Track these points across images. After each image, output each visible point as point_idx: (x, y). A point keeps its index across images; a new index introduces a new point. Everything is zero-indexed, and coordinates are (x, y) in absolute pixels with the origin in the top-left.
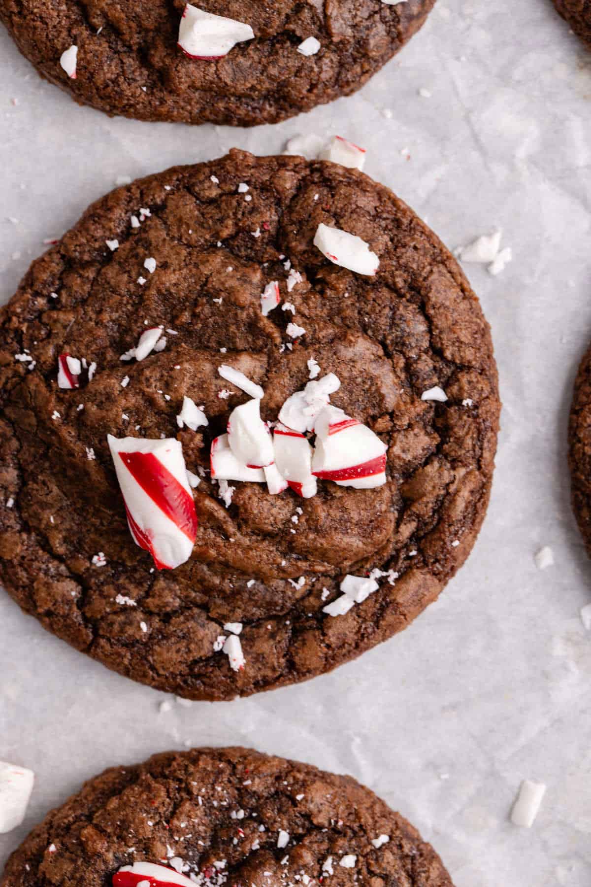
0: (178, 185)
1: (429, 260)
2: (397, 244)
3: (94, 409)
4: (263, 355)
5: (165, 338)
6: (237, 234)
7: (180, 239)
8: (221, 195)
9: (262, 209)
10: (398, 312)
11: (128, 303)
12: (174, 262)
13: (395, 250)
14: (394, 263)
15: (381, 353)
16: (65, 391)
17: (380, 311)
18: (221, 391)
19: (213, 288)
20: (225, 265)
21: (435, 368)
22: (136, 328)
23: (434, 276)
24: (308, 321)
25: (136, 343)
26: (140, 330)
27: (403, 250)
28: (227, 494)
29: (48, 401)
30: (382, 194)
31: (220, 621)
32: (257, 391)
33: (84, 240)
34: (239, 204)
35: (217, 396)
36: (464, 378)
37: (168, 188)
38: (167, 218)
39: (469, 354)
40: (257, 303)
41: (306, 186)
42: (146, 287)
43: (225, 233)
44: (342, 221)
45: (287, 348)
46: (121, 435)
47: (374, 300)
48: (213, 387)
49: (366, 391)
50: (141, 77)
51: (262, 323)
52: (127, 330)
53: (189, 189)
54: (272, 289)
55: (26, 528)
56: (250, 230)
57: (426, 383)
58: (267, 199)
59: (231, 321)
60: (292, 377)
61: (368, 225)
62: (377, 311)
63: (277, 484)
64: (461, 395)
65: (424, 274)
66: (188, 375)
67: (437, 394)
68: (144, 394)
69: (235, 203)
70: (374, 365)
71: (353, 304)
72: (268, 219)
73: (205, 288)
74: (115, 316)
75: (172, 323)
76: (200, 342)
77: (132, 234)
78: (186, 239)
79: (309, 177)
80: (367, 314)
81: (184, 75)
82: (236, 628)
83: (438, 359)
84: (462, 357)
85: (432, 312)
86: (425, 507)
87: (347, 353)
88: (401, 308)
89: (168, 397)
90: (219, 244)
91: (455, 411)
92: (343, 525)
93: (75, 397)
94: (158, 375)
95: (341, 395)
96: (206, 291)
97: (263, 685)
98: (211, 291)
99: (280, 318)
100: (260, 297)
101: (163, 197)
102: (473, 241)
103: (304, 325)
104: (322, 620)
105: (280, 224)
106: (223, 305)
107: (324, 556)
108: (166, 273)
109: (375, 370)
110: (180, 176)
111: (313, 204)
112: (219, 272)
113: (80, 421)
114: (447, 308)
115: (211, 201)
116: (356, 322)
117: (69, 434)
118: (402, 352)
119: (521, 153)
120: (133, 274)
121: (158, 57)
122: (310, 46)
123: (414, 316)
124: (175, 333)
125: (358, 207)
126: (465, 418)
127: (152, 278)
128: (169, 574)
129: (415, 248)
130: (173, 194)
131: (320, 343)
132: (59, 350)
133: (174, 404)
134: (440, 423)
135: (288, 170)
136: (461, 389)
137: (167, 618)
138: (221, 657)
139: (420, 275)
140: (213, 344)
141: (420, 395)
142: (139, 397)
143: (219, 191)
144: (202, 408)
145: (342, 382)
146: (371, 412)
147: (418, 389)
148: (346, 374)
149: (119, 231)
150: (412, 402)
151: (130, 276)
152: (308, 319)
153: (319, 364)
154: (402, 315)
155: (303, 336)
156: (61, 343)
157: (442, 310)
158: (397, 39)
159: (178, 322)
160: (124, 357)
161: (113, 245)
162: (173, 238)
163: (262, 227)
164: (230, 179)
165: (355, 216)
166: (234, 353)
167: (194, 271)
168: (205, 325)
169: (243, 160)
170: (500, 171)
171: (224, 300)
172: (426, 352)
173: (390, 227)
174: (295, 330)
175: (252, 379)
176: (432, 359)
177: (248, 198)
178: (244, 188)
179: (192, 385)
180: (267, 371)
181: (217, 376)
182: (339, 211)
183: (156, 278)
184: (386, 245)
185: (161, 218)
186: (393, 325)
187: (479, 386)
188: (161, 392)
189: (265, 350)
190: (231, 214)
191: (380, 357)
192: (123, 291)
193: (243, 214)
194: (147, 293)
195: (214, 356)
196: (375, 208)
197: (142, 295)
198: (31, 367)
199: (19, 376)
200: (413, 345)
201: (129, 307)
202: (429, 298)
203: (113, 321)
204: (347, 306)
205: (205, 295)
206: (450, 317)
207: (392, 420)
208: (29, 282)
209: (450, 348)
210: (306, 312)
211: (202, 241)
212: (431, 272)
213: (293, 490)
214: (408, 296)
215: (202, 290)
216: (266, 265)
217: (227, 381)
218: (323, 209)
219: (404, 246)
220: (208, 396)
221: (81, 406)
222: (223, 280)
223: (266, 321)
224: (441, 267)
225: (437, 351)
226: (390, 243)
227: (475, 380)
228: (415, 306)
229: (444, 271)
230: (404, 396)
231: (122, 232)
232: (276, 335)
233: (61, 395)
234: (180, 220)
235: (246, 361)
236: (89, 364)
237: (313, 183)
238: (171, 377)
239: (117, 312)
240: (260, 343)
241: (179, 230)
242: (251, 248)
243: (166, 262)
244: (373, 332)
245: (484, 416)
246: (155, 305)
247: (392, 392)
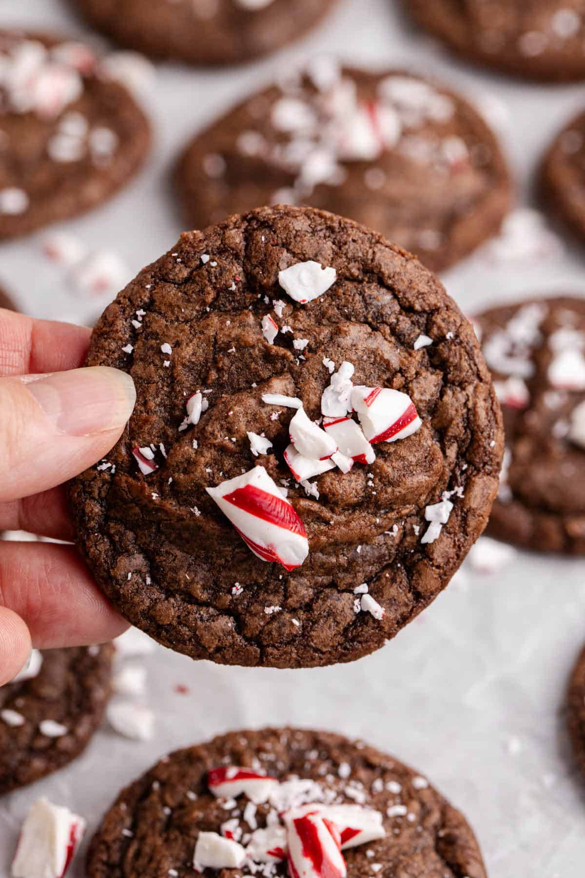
0: (155, 281)
1: (368, 245)
2: (340, 244)
3: (182, 476)
4: (285, 374)
5: (205, 399)
6: (218, 295)
7: (177, 319)
8: (191, 273)
9: (228, 267)
10: (366, 295)
11: (163, 386)
12: (182, 337)
13: (340, 248)
14: (345, 260)
15: (370, 330)
16: (150, 475)
17: (353, 300)
18: (271, 415)
19: (223, 342)
20: (223, 322)
21: (413, 322)
22: (179, 402)
23: (378, 255)
24: (306, 332)
25: (185, 413)
26: (183, 402)
27: (347, 247)
28: (313, 489)
29: (143, 489)
30: (308, 213)
31: (349, 589)
32: (295, 403)
33: (104, 357)
34: (209, 272)
35: (270, 420)
36: (438, 319)
37: (148, 286)
38: (160, 309)
39: (432, 299)
40: (262, 338)
41: (251, 235)
42: (173, 367)
43: (210, 298)
44: (291, 247)
45: (301, 360)
46: (214, 485)
47: (344, 294)
48: (264, 415)
49: (373, 364)
51: (274, 351)
52: (173, 406)
53: (165, 279)
54: (267, 322)
55: (169, 594)
56: (226, 287)
57: (412, 336)
58: (227, 258)
59: (249, 360)
60: (316, 379)
61: (312, 241)
62: (351, 300)
63: (346, 464)
64: (442, 332)
65: (370, 257)
66: (241, 415)
67: (423, 341)
68: (215, 446)
69: (205, 273)
70: (370, 341)
71: (330, 305)
72: (236, 272)
73: (217, 346)
74: (158, 400)
75: (205, 384)
76: (232, 388)
77: (138, 334)
78: (183, 318)
79: (249, 227)
80: (344, 306)
82: (363, 588)
83: (412, 314)
84: (429, 305)
85: (390, 282)
86: (457, 428)
87: (346, 341)
88: (366, 290)
89: (234, 439)
90: (208, 309)
91: (443, 347)
92: (408, 470)
93: (161, 475)
94: (219, 426)
95: (357, 375)
96: (219, 348)
97: (404, 620)
98: (223, 345)
99: (285, 340)
100: (262, 332)
101: (148, 295)
103: (304, 337)
104: (425, 550)
105: (247, 274)
106: (237, 352)
107: (404, 501)
108: (182, 349)
109: (372, 344)
110: (153, 273)
111: (263, 245)
112: (222, 329)
113: (176, 491)
114: (399, 274)
115: (187, 280)
116: (339, 316)
117: (171, 505)
118: (384, 322)
120: (157, 362)
123: (378, 291)
124: (210, 391)
125: (297, 231)
126: (453, 348)
127: (174, 358)
128: (296, 572)
129: (354, 241)
130: (155, 289)
131: (323, 344)
132: (129, 447)
133: (240, 443)
134: (436, 361)
135: (231, 230)
136: (439, 328)
137: (308, 607)
138: (364, 616)
139: (368, 259)
140: (243, 385)
141: (412, 347)
142: (212, 450)
143: (189, 270)
144: (263, 435)
145: (354, 365)
146: (385, 377)
147: (409, 344)
148: (354, 358)
149: (127, 336)
150: (410, 355)
151: (155, 365)
152: (305, 331)
153: (331, 360)
154: (370, 295)
155: (308, 345)
156: (128, 441)
157: (396, 277)
159: (210, 381)
160: (183, 427)
161: (129, 349)
162: (172, 322)
163: (235, 280)
164: (193, 257)
165: (298, 239)
166: (264, 383)
167: (202, 336)
168: (231, 374)
169: (194, 238)
171: (235, 347)
172: (401, 314)
173: (327, 234)
174: (300, 344)
175: (287, 395)
176: (407, 317)
177: (214, 264)
178: (206, 258)
179: (248, 422)
180: (296, 384)
181: (262, 404)
182: (284, 241)
183: (176, 357)
184: (332, 249)
185: (155, 311)
186: (367, 305)
187: (452, 320)
188: (227, 438)
189: (286, 369)
190: (207, 282)
191: (370, 334)
192: (156, 379)
193: (216, 277)
194: (174, 371)
195: (251, 392)
196: (309, 226)
197: (172, 374)
198: (113, 471)
199: (108, 482)
200: (390, 313)
201: (165, 389)
202: (383, 274)
203: (159, 405)
204: (326, 308)
205: (220, 351)
206: (405, 279)
207: (403, 376)
209: (417, 301)
210: (301, 326)
211: (195, 313)
212: (374, 253)
213: (359, 463)
214: (366, 279)
215: (215, 348)
216: (250, 307)
217: (272, 405)
218: (273, 245)
219: (345, 243)
220: (263, 423)
221: (171, 480)
222: (227, 333)
223: (275, 348)
224: (379, 246)
225: (408, 309)
226: (334, 247)
227: (446, 316)
228: (375, 284)
229: (383, 248)
230: (402, 354)
231: (130, 336)
232: (289, 353)
233: (150, 479)
234: (171, 305)
235: (278, 384)
236: (158, 447)
237: (254, 230)
238: (229, 423)
239: (158, 397)
240: (279, 365)
241: (173, 313)
242: (234, 301)
243: (177, 341)
244: (355, 318)
245: (466, 340)
246: (185, 377)
247: (392, 354)
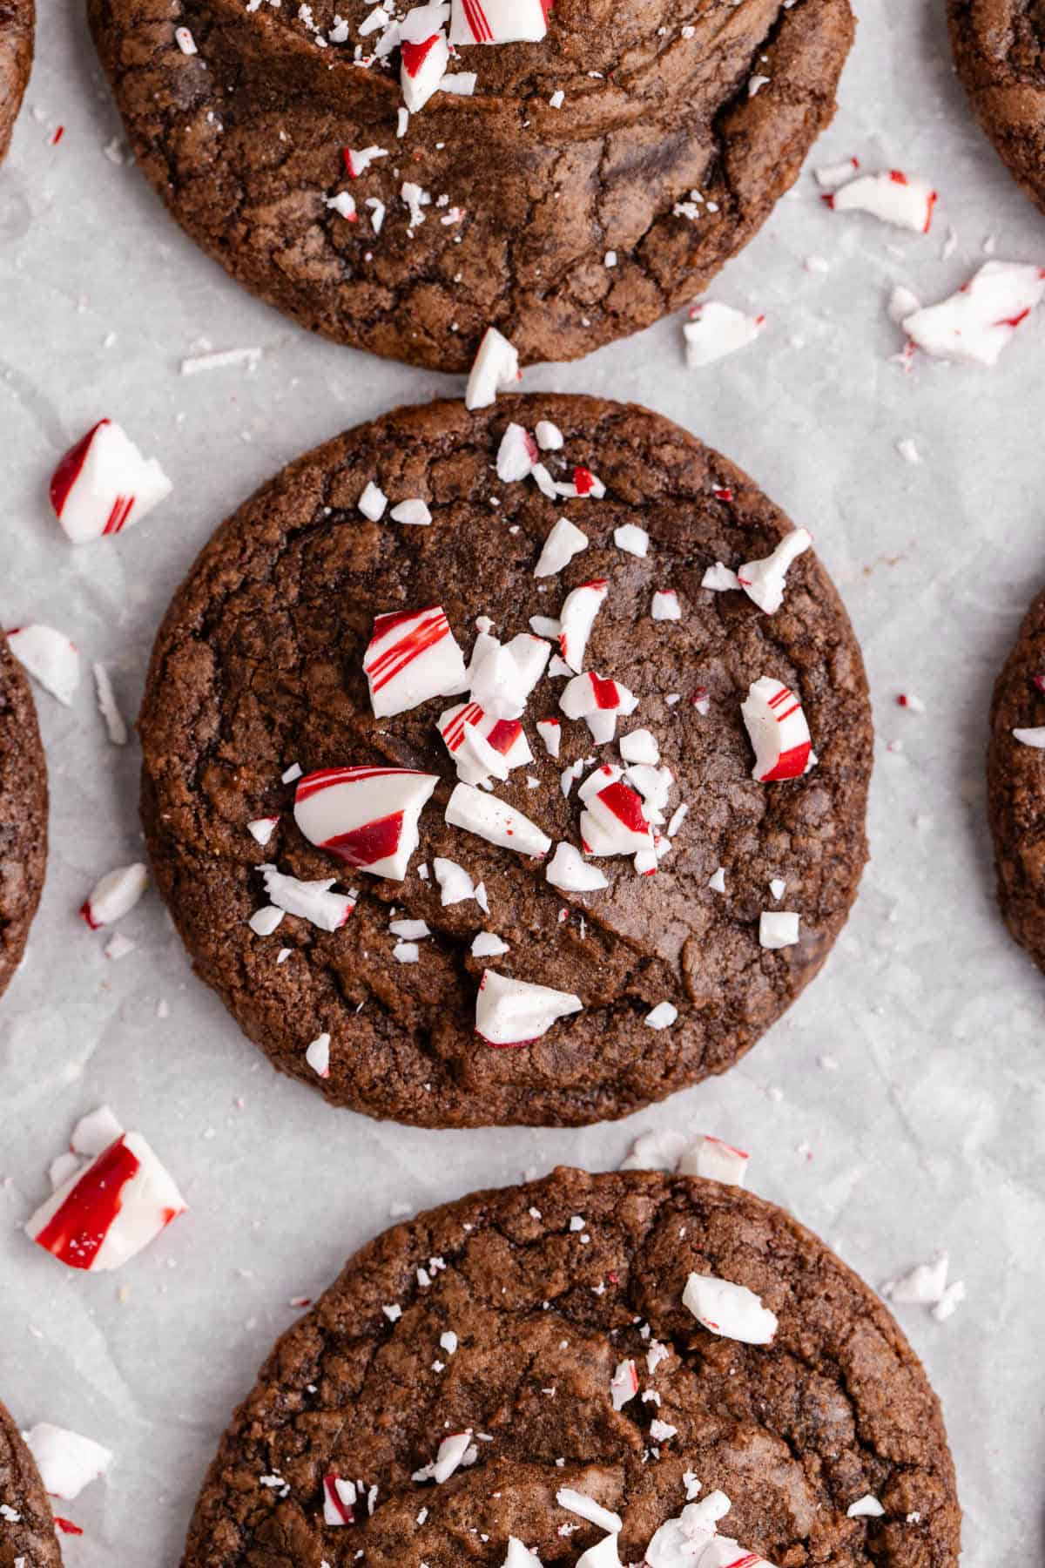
0: (482, 1223)
1: (848, 1314)
2: (802, 1294)
3: (379, 1556)
4: (618, 1468)
5: (475, 1447)
6: (571, 1290)
7: (489, 1301)
8: (545, 1235)
9: (606, 1253)
10: (808, 1393)
11: (419, 1397)
12: (483, 1335)
13: (799, 1302)
14: (799, 1322)
15: (786, 1453)
16: (334, 1528)
17: (782, 1393)
18: (561, 1525)
19: (542, 1372)
20: (556, 1337)
21: (864, 1469)
22: (432, 1433)
23: (857, 1338)
24: (681, 1414)
25: (433, 1455)
26: (438, 1435)
27: (811, 1303)
29: (312, 1546)
30: (776, 1220)
32: (611, 1522)
33: (350, 1307)
34: (572, 1248)
35: (556, 1532)
36: (907, 1483)
37: (468, 1227)
38: (470, 1271)
39: (912, 1447)
40: (606, 1393)
41: (667, 1216)
42: (445, 1375)
43: (554, 1291)
44: (720, 1266)
45: (652, 1456)
47: (773, 1377)
48: (549, 1520)
49: (767, 1511)
50: (422, 1069)
51: (614, 1423)
52: (420, 1437)
53: (499, 1227)
54: (626, 1369)
56: (588, 1285)
57: (853, 1491)
58: (612, 1237)
59: (569, 1419)
60: (660, 1498)
61: (759, 1270)
62: (778, 1393)
64: (904, 1507)
65: (842, 1335)
66: (513, 1505)
67: (868, 1506)
68: (450, 1534)
69: (566, 1247)
70: (778, 1473)
71: (742, 1385)
72: (614, 1267)
73: (530, 1373)
74: (401, 1416)
75: (485, 1423)
76: (526, 1449)
77: (419, 1296)
78: (499, 1301)
79: (671, 1203)
80: (764, 1397)
81: (482, 1070)
83: (869, 1455)
84: (903, 1453)
85: (856, 1389)
87: (737, 1459)
88: (812, 1386)
89: (485, 1538)
90: (546, 1305)
91: (896, 1531)
93: (350, 1538)
94: (470, 1506)
95: (732, 1518)
96: (531, 1377)
98: (539, 1376)
99: (641, 1412)
100: (610, 1383)
101: (462, 1240)
102: (908, 1273)
103: (674, 1421)
105: (633, 1277)
106: (557, 1397)
108: (472, 1354)
109: (779, 1479)
110: (485, 1208)
111: (678, 1243)
112: (548, 1350)
114: (876, 1382)
115: (531, 1244)
116: (748, 1410)
118: (816, 1450)
119: (971, 1143)
120: (425, 1355)
121: (446, 1043)
122: (663, 1016)
123: (830, 1396)
124: (489, 1438)
125: (742, 1243)
126: (911, 1539)
127: (453, 1363)
129: (828, 1298)
130: (476, 1235)
131: (698, 1446)
132: (323, 1469)
133: (494, 1546)
134: (875, 1547)
135: (639, 1195)
136: (903, 1498)
139: (837, 1336)
140: (545, 1453)
141: (845, 1509)
142: (444, 1539)
143: (543, 1230)
144: (535, 1550)
145: (733, 1501)
146: (777, 1540)
147: (842, 1501)
148: (738, 1490)
149: (400, 1291)
150: (835, 1521)
151: (420, 1360)
152: (680, 1410)
153: (699, 1478)
154: (813, 1397)
155: (674, 1437)
156: (326, 1459)
157: (870, 1386)
158: (785, 994)
159: (493, 1424)
160: (419, 1476)
161: (393, 1312)
162: (479, 1301)
163: (607, 1279)
164: (558, 1212)
165: (739, 1257)
166: (578, 1465)
167: (513, 1349)
168: (532, 1426)
169: (574, 1183)
170: (942, 1169)
171: (557, 1389)
172: (851, 1447)
173: (790, 1269)
174: (661, 1430)
175: (603, 1504)
176: (859, 1456)
177: (585, 1239)
178: (577, 1224)
179: (520, 1519)
180: (626, 1491)
181: (554, 1504)
182: (715, 1250)
183: (458, 1362)
184: (786, 1296)
185: (460, 1271)
186: (801, 1411)
187: (929, 1493)
188: (475, 1530)
189: (621, 1460)
190: (561, 1263)
191: (786, 1461)
192: (412, 1381)
193: (579, 1262)
194: (445, 1382)
195: (548, 1473)
196: (768, 1242)
197: (440, 1386)
198: (283, 1493)
199: (267, 1507)
200: (832, 1438)
201: (421, 1403)
202: (851, 1370)
203: (400, 1424)
204: (734, 1388)
205: (530, 1383)
206: (881, 1395)
207: (807, 1550)
208: (274, 1370)
209: (886, 1440)
210: (677, 1402)
211: (522, 1302)
212: (852, 1330)
214: (821, 1367)
215: (525, 1375)
216: (614, 1332)
217: (568, 1511)
218: (693, 1250)
219: (812, 1296)
220: (543, 1534)
221: (360, 1553)
222: (555, 1360)
223: (620, 1419)
224: (866, 1321)
225: (866, 1445)
226: (791, 1293)
227: (922, 1484)
228: (831, 1381)
229: (871, 1328)
230: (822, 1513)
231: (405, 1292)
232: (636, 1438)
233: (330, 1535)
234: (488, 1274)
235: (595, 1479)
236: (367, 1489)
237: (677, 1210)
238: (488, 1508)
239: (404, 1410)
240: (613, 1449)
241: (487, 1288)
242: (592, 1309)
243: (472, 1337)
244: (774, 1423)
245: (938, 1535)
246: (460, 1401)
247: (805, 1510)
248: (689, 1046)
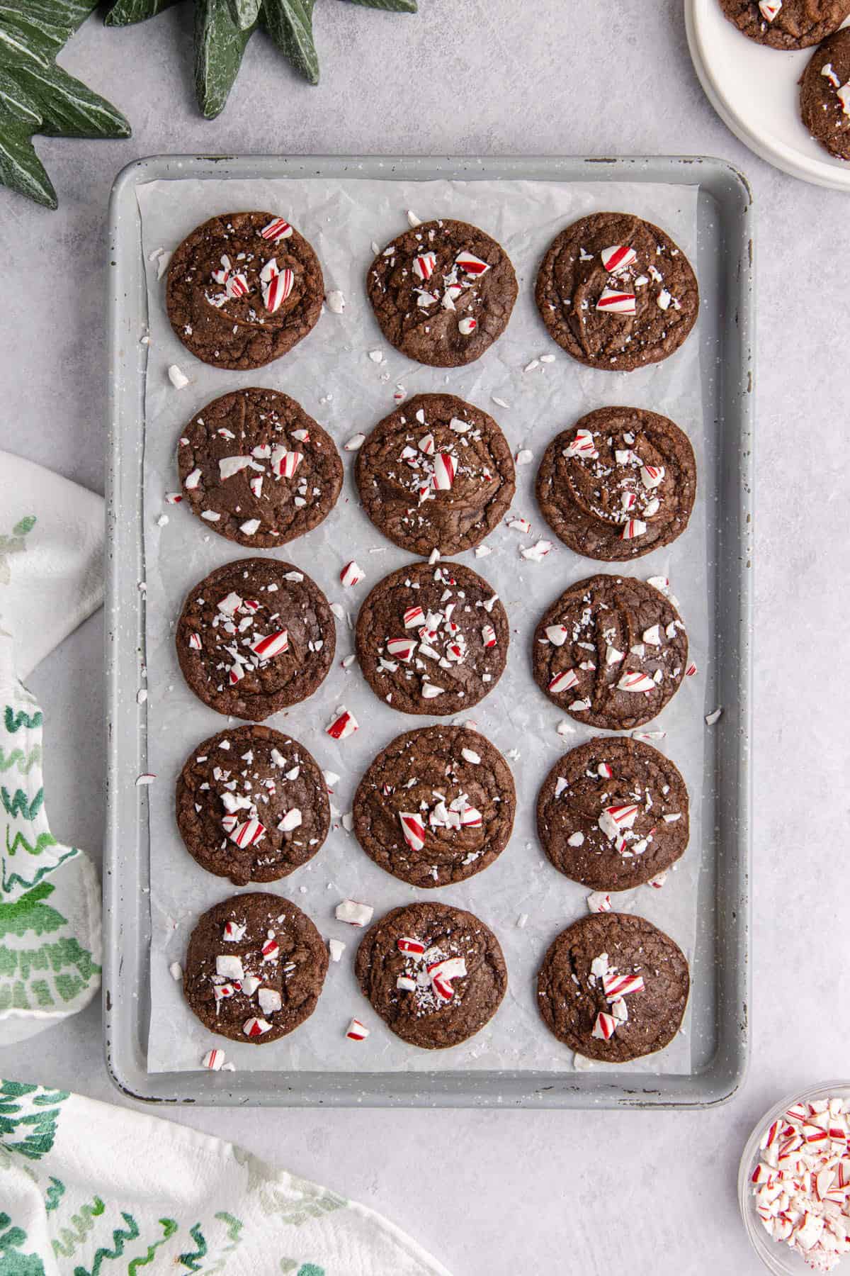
1: (496, 759)
2: (486, 754)
3: (395, 802)
5: (416, 781)
6: (438, 750)
7: (421, 751)
9: (446, 743)
11: (405, 770)
12: (419, 758)
14: (485, 760)
15: (481, 787)
16: (386, 796)
18: (433, 798)
20: (435, 760)
21: (497, 791)
22: (407, 778)
23: (497, 764)
24: (459, 777)
25: (407, 782)
26: (409, 778)
27: (488, 756)
28: (434, 829)
29: (381, 799)
30: (482, 738)
31: (431, 865)
32: (444, 799)
33: (392, 750)
34: (439, 741)
35: (432, 800)
36: (506, 795)
38: (418, 744)
39: (507, 787)
40: (444, 772)
41: (459, 736)
43: (435, 750)
44: (470, 747)
45: (453, 786)
46: (403, 811)
47: (479, 771)
48: (431, 797)
49: (476, 799)
50: (410, 702)
51: (445, 778)
52: (405, 778)
53: (424, 736)
54: (449, 767)
55: (373, 836)
56: (442, 749)
57: (494, 795)
58: (448, 739)
59: (436, 777)
60: (454, 794)
61: (478, 748)
62: (480, 774)
63: (449, 826)
64: (505, 799)
65: (494, 763)
66: (423, 794)
67: (497, 799)
68: (410, 799)
71: (472, 772)
72: (448, 746)
74: (401, 774)
75: (418, 776)
76: (427, 782)
77: (407, 749)
78: (423, 751)
79: (460, 733)
80: (477, 775)
81: (423, 703)
82: (436, 867)
83: (498, 788)
84: (505, 788)
85: (496, 774)
86: (493, 833)
87: (471, 787)
88: (487, 773)
89: (417, 800)
90: (433, 753)
91: (503, 804)
92: (468, 838)
93: (389, 798)
94: (414, 793)
95: (469, 800)
96: (429, 768)
97: (443, 884)
98: (431, 767)
99: (451, 776)
100: (445, 770)
101: (416, 738)
102: (509, 751)
103: (458, 779)
104: (461, 866)
105: (451, 748)
106: (434, 772)
107: (462, 847)
108: (417, 762)
109: (478, 792)
110: (422, 732)
111: (461, 742)
112: (433, 762)
113: (390, 806)
114: (501, 773)
115: (431, 740)
116: (473, 777)
117: (387, 809)
118: (487, 786)
119: (524, 724)
120: (407, 761)
121: (416, 697)
122: (461, 694)
123: (491, 775)
124: (419, 779)
125: (475, 742)
126: (506, 806)
128: (416, 852)
129: (492, 755)
130: (419, 737)
131: (463, 784)
132: (384, 784)
133: (418, 802)
134: (498, 808)
135: (454, 731)
136: (505, 797)
137: (415, 864)
138: (431, 876)
140: (431, 783)
141: (492, 799)
142: (408, 800)
143: (433, 737)
144: (427, 804)
145: (469, 796)
146: (478, 805)
147: (492, 797)
148: (470, 794)
149: (403, 748)
150: (490, 801)
153: (462, 791)
154: (487, 775)
155: (458, 782)
156: (385, 782)
157: (499, 774)
158: (487, 691)
159: (420, 777)
160: (404, 787)
161: (401, 752)
162: (419, 751)
163: (446, 748)
164: (437, 733)
165: (474, 745)
166: (437, 786)
167: (425, 761)
168: (428, 778)
169: (440, 727)
170: (518, 730)
171: (434, 770)
172: (494, 786)
173: (484, 748)
174: (455, 780)
175: (442, 795)
176: (496, 788)
177: (442, 739)
178: (441, 736)
179: (424, 797)
180: (447, 792)
181: (432, 794)
182: (469, 744)
183: (414, 763)
184: (483, 754)
185: (415, 744)
186: (484, 778)
187: (510, 797)
188: (415, 799)
189: (446, 786)
190: (437, 744)
192: (404, 767)
193: (440, 744)
194: (411, 767)
195: (431, 788)
196: (480, 742)
198: (376, 788)
199: (372, 791)
200: (491, 784)
202: (496, 770)
206: (502, 776)
207: (484, 807)
208: (375, 763)
209: (502, 785)
210: (459, 775)
211: (428, 752)
212: (496, 762)
213: (454, 828)
214: (489, 769)
216: (447, 759)
217: (435, 796)
218: (464, 743)
219: (489, 754)
220: (429, 800)
221: (391, 801)
222: (434, 764)
223: (447, 777)
224: (499, 760)
225: (497, 786)
227: (509, 795)
228: (491, 772)
229: (500, 762)
230: (488, 800)
232: (450, 782)
233: (385, 798)
234: (421, 745)
235: (440, 789)
236: (393, 788)
237: (462, 735)
238: (418, 793)
239: (402, 772)
240: (445, 783)
241: (421, 748)
242: (442, 754)
243: (417, 758)
244: (479, 780)
245: (511, 805)
246: (413, 771)
247: (484, 799)
248: (466, 701)
